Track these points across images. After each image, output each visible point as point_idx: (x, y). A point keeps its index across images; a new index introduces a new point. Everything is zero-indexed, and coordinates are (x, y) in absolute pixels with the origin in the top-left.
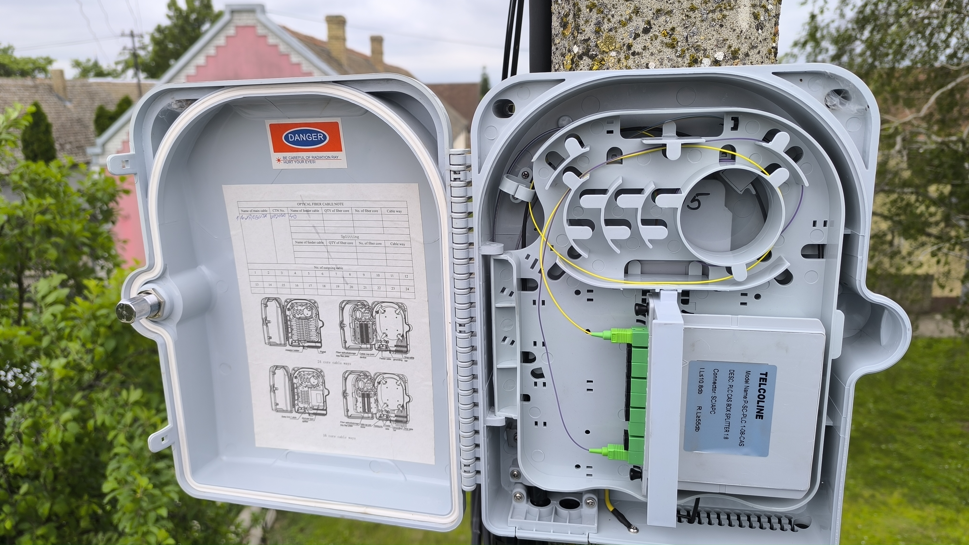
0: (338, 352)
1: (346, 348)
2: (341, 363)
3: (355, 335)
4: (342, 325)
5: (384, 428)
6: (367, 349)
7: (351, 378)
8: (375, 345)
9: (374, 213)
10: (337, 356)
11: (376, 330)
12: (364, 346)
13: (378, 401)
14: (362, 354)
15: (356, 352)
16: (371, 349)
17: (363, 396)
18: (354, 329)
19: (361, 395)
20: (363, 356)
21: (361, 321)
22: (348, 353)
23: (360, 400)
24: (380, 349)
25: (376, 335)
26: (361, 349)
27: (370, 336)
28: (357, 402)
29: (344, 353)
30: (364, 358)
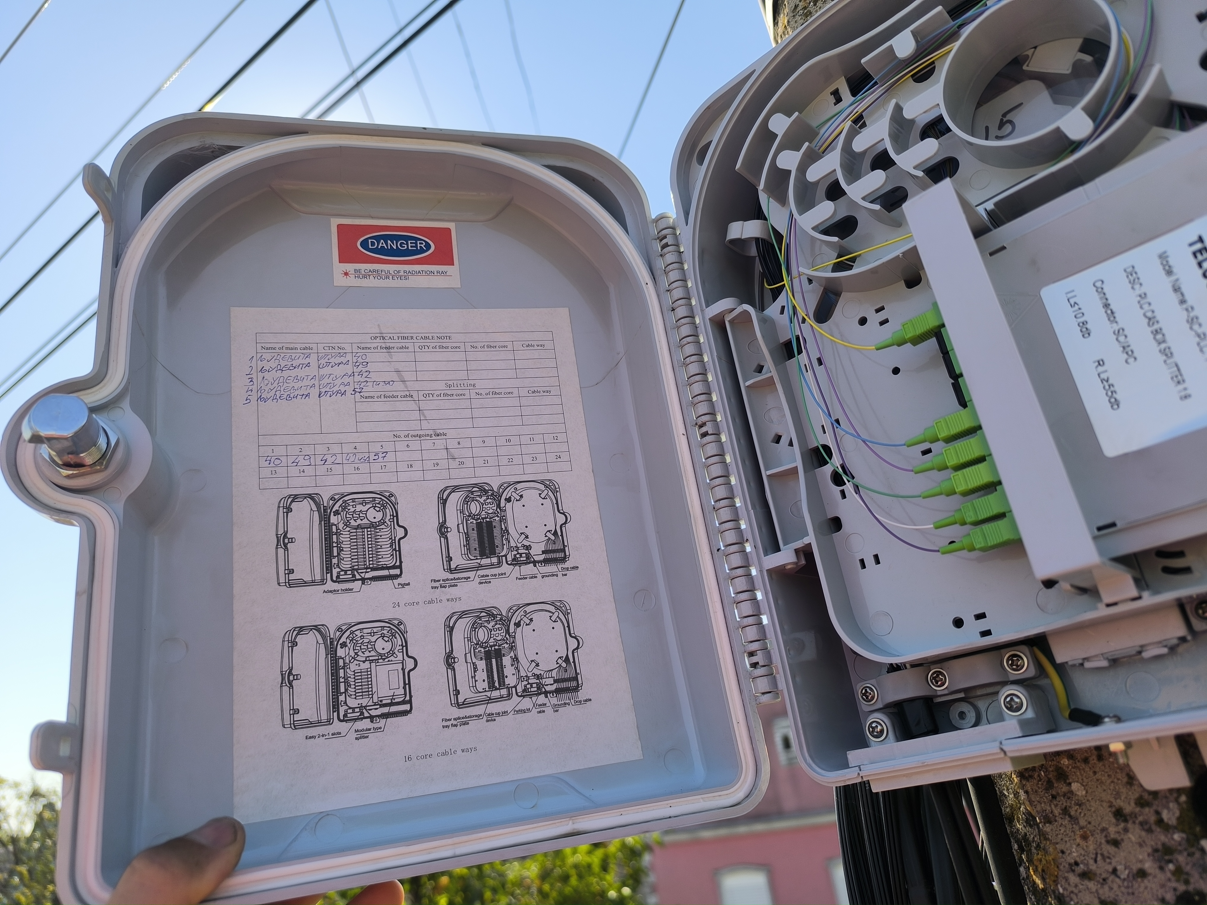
0: (435, 581)
1: (451, 571)
2: (441, 601)
3: (468, 545)
4: (443, 530)
5: (535, 711)
6: (492, 566)
7: (462, 627)
8: (505, 556)
9: (501, 349)
10: (432, 588)
11: (508, 531)
12: (485, 561)
13: (517, 659)
14: (482, 576)
15: (471, 574)
16: (500, 564)
17: (488, 657)
18: (467, 534)
19: (483, 655)
20: (485, 581)
21: (479, 518)
22: (454, 579)
23: (482, 665)
24: (516, 562)
25: (507, 539)
26: (480, 567)
27: (497, 542)
28: (475, 672)
29: (447, 580)
30: (486, 582)
